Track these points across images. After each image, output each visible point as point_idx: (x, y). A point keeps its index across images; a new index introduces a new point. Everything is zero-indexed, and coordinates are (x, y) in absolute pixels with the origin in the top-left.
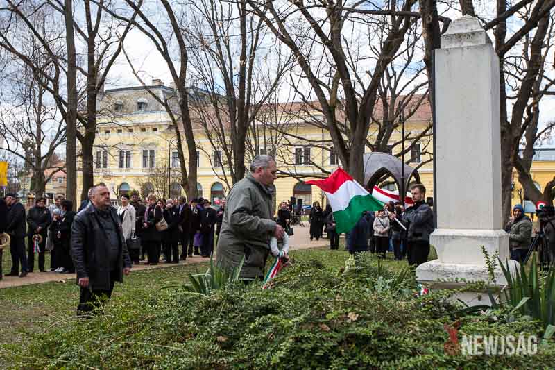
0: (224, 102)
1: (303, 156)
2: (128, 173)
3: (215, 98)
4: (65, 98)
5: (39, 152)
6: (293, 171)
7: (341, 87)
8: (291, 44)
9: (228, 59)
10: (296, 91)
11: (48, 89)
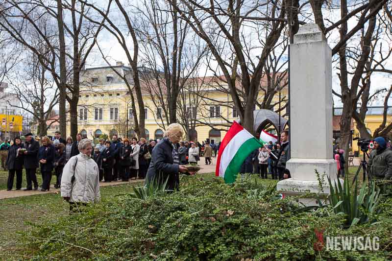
0: (163, 76)
1: (215, 112)
2: (101, 123)
3: (157, 74)
5: (42, 110)
6: (208, 122)
7: (239, 66)
8: (206, 38)
9: (165, 49)
10: (210, 69)
11: (48, 68)
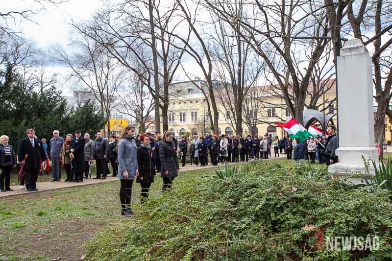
0: (231, 87)
1: (272, 113)
2: (184, 124)
3: (226, 85)
4: (154, 88)
5: (142, 115)
6: (267, 121)
7: (290, 77)
8: (264, 56)
9: (232, 65)
10: (267, 80)
11: (146, 84)
